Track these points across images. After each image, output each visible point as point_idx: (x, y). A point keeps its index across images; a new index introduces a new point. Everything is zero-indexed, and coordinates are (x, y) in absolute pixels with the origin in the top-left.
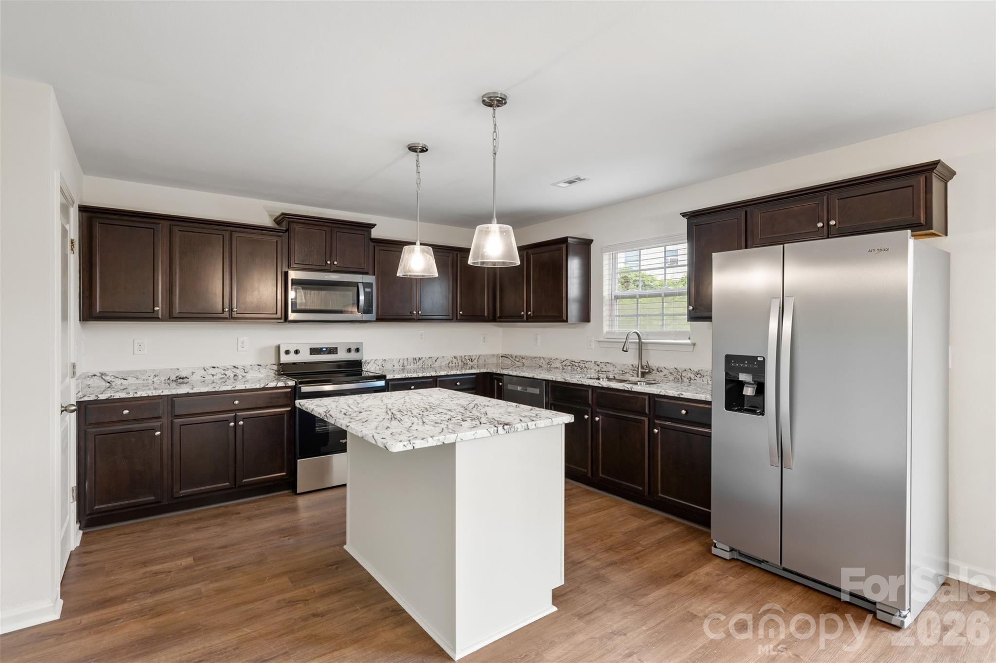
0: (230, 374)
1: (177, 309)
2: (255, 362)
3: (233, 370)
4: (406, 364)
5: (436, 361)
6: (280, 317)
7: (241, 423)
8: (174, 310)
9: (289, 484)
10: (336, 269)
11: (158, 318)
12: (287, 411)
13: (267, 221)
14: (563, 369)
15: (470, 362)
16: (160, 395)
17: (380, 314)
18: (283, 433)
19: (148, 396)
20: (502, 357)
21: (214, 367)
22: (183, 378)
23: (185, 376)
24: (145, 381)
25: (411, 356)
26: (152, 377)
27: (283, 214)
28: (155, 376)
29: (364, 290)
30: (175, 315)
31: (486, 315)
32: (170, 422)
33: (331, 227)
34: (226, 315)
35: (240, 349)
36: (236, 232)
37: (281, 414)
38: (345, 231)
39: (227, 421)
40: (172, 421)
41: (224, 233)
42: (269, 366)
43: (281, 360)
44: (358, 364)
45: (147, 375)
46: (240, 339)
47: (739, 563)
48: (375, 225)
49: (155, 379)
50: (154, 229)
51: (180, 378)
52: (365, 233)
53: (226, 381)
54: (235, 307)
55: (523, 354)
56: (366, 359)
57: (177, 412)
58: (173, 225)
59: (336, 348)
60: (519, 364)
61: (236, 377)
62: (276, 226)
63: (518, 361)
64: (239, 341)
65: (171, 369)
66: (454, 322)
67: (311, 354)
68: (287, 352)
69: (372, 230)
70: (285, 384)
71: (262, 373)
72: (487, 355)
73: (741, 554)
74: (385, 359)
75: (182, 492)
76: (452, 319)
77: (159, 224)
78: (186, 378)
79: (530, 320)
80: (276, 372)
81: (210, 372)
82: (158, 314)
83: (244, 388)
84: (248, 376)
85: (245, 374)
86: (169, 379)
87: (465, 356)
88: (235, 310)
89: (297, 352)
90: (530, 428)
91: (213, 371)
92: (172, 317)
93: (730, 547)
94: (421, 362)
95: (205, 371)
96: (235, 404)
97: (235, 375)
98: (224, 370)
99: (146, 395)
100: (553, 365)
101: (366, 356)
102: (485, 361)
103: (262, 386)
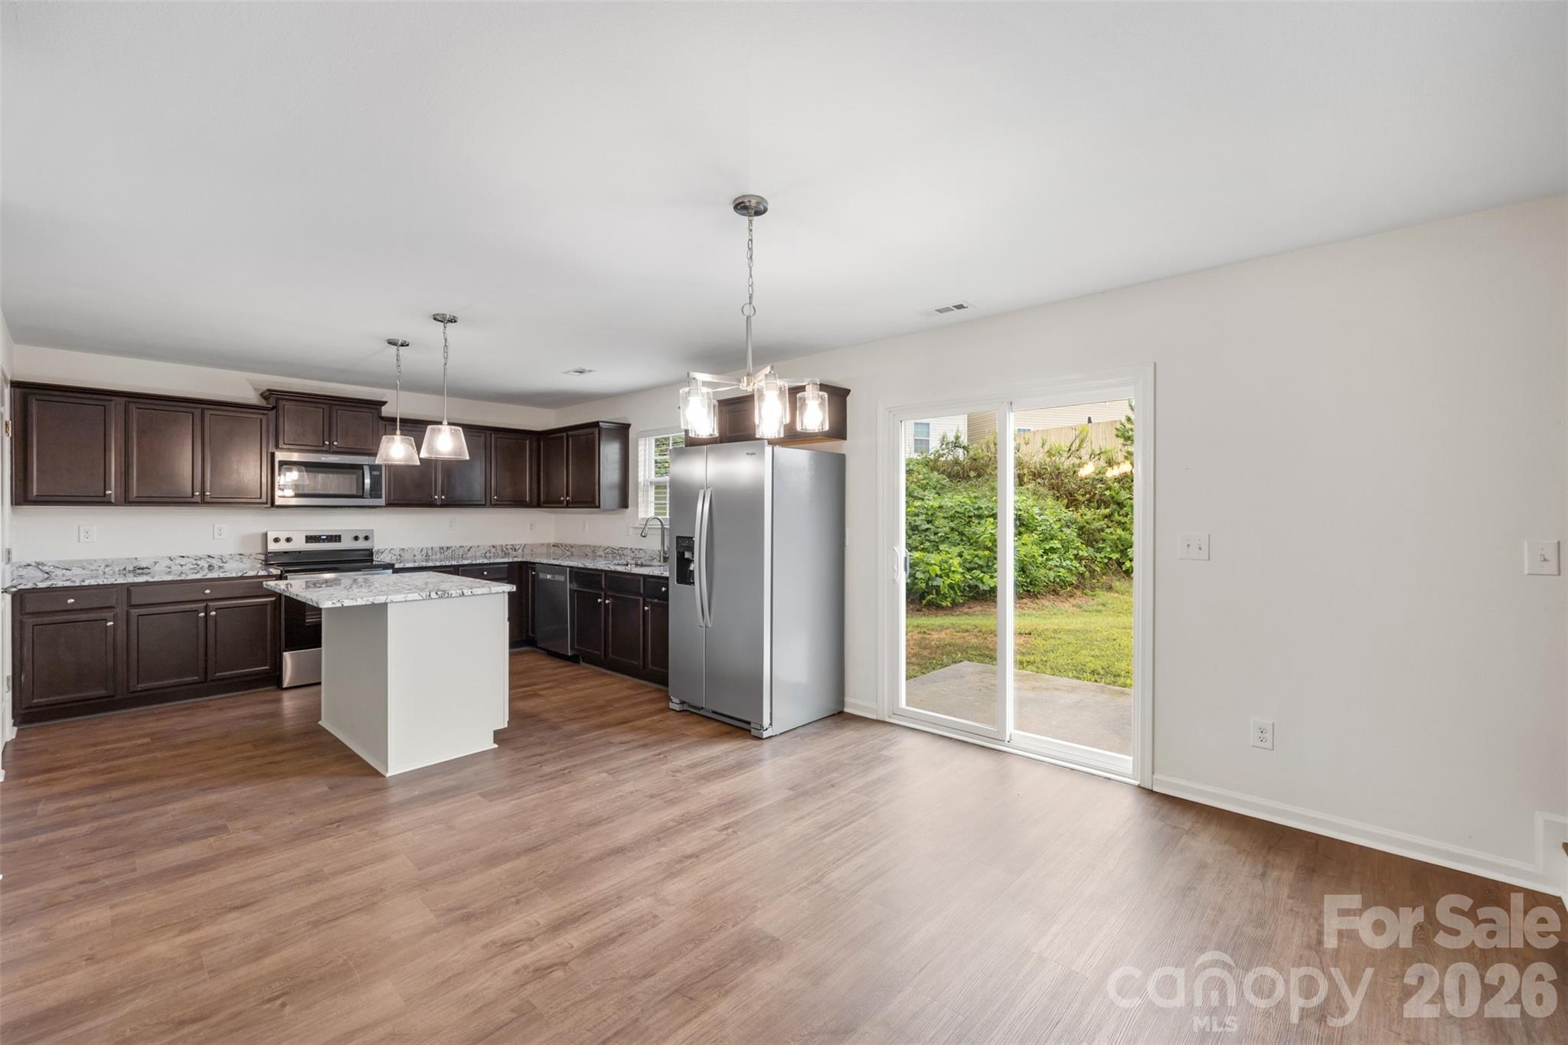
0: (204, 564)
1: (134, 492)
2: (235, 551)
3: (208, 560)
4: (430, 554)
5: (469, 550)
6: (265, 501)
7: (213, 613)
8: (130, 495)
9: (273, 678)
10: (335, 449)
11: (112, 503)
12: (271, 601)
13: (251, 397)
14: (606, 557)
15: (513, 552)
16: (113, 584)
17: (392, 498)
18: (266, 626)
19: (98, 585)
20: (553, 546)
21: (183, 557)
22: (143, 569)
23: (145, 566)
24: (94, 572)
25: (437, 545)
26: (102, 568)
27: (269, 390)
28: (107, 566)
29: (371, 473)
30: (131, 500)
31: (528, 500)
32: (125, 613)
33: (330, 404)
34: (199, 500)
35: (217, 536)
36: (208, 409)
37: (265, 604)
38: (348, 408)
39: (197, 611)
40: (128, 611)
41: (193, 410)
42: (254, 556)
43: (269, 548)
44: (369, 553)
45: (96, 565)
46: (217, 526)
47: (688, 713)
48: (387, 402)
49: (107, 570)
50: (105, 406)
51: (139, 569)
52: (374, 411)
53: (198, 572)
54: (209, 490)
55: (571, 541)
56: (379, 548)
57: (134, 602)
58: (129, 402)
59: (340, 536)
60: (568, 553)
61: (211, 568)
62: (263, 403)
63: (568, 551)
64: (216, 528)
65: (128, 559)
66: (488, 507)
67: (307, 542)
68: (276, 540)
69: (383, 408)
70: (268, 572)
71: (245, 563)
72: (535, 545)
73: (690, 706)
74: (403, 547)
75: (139, 686)
76: (485, 505)
77: (111, 401)
78: (147, 568)
79: (569, 505)
80: (263, 563)
81: (177, 562)
82: (110, 498)
83: (217, 577)
84: (227, 566)
85: (223, 564)
86: (125, 569)
87: (507, 545)
88: (208, 494)
89: (288, 540)
90: (466, 594)
91: (183, 561)
92: (127, 500)
93: (680, 700)
94: (450, 551)
95: (172, 560)
96: (206, 594)
97: (210, 566)
98: (196, 560)
99: (96, 583)
100: (598, 553)
101: (377, 544)
102: (532, 551)
103: (240, 574)
